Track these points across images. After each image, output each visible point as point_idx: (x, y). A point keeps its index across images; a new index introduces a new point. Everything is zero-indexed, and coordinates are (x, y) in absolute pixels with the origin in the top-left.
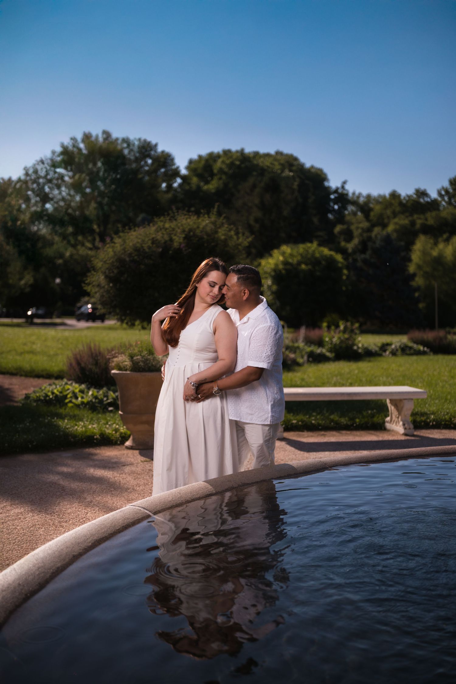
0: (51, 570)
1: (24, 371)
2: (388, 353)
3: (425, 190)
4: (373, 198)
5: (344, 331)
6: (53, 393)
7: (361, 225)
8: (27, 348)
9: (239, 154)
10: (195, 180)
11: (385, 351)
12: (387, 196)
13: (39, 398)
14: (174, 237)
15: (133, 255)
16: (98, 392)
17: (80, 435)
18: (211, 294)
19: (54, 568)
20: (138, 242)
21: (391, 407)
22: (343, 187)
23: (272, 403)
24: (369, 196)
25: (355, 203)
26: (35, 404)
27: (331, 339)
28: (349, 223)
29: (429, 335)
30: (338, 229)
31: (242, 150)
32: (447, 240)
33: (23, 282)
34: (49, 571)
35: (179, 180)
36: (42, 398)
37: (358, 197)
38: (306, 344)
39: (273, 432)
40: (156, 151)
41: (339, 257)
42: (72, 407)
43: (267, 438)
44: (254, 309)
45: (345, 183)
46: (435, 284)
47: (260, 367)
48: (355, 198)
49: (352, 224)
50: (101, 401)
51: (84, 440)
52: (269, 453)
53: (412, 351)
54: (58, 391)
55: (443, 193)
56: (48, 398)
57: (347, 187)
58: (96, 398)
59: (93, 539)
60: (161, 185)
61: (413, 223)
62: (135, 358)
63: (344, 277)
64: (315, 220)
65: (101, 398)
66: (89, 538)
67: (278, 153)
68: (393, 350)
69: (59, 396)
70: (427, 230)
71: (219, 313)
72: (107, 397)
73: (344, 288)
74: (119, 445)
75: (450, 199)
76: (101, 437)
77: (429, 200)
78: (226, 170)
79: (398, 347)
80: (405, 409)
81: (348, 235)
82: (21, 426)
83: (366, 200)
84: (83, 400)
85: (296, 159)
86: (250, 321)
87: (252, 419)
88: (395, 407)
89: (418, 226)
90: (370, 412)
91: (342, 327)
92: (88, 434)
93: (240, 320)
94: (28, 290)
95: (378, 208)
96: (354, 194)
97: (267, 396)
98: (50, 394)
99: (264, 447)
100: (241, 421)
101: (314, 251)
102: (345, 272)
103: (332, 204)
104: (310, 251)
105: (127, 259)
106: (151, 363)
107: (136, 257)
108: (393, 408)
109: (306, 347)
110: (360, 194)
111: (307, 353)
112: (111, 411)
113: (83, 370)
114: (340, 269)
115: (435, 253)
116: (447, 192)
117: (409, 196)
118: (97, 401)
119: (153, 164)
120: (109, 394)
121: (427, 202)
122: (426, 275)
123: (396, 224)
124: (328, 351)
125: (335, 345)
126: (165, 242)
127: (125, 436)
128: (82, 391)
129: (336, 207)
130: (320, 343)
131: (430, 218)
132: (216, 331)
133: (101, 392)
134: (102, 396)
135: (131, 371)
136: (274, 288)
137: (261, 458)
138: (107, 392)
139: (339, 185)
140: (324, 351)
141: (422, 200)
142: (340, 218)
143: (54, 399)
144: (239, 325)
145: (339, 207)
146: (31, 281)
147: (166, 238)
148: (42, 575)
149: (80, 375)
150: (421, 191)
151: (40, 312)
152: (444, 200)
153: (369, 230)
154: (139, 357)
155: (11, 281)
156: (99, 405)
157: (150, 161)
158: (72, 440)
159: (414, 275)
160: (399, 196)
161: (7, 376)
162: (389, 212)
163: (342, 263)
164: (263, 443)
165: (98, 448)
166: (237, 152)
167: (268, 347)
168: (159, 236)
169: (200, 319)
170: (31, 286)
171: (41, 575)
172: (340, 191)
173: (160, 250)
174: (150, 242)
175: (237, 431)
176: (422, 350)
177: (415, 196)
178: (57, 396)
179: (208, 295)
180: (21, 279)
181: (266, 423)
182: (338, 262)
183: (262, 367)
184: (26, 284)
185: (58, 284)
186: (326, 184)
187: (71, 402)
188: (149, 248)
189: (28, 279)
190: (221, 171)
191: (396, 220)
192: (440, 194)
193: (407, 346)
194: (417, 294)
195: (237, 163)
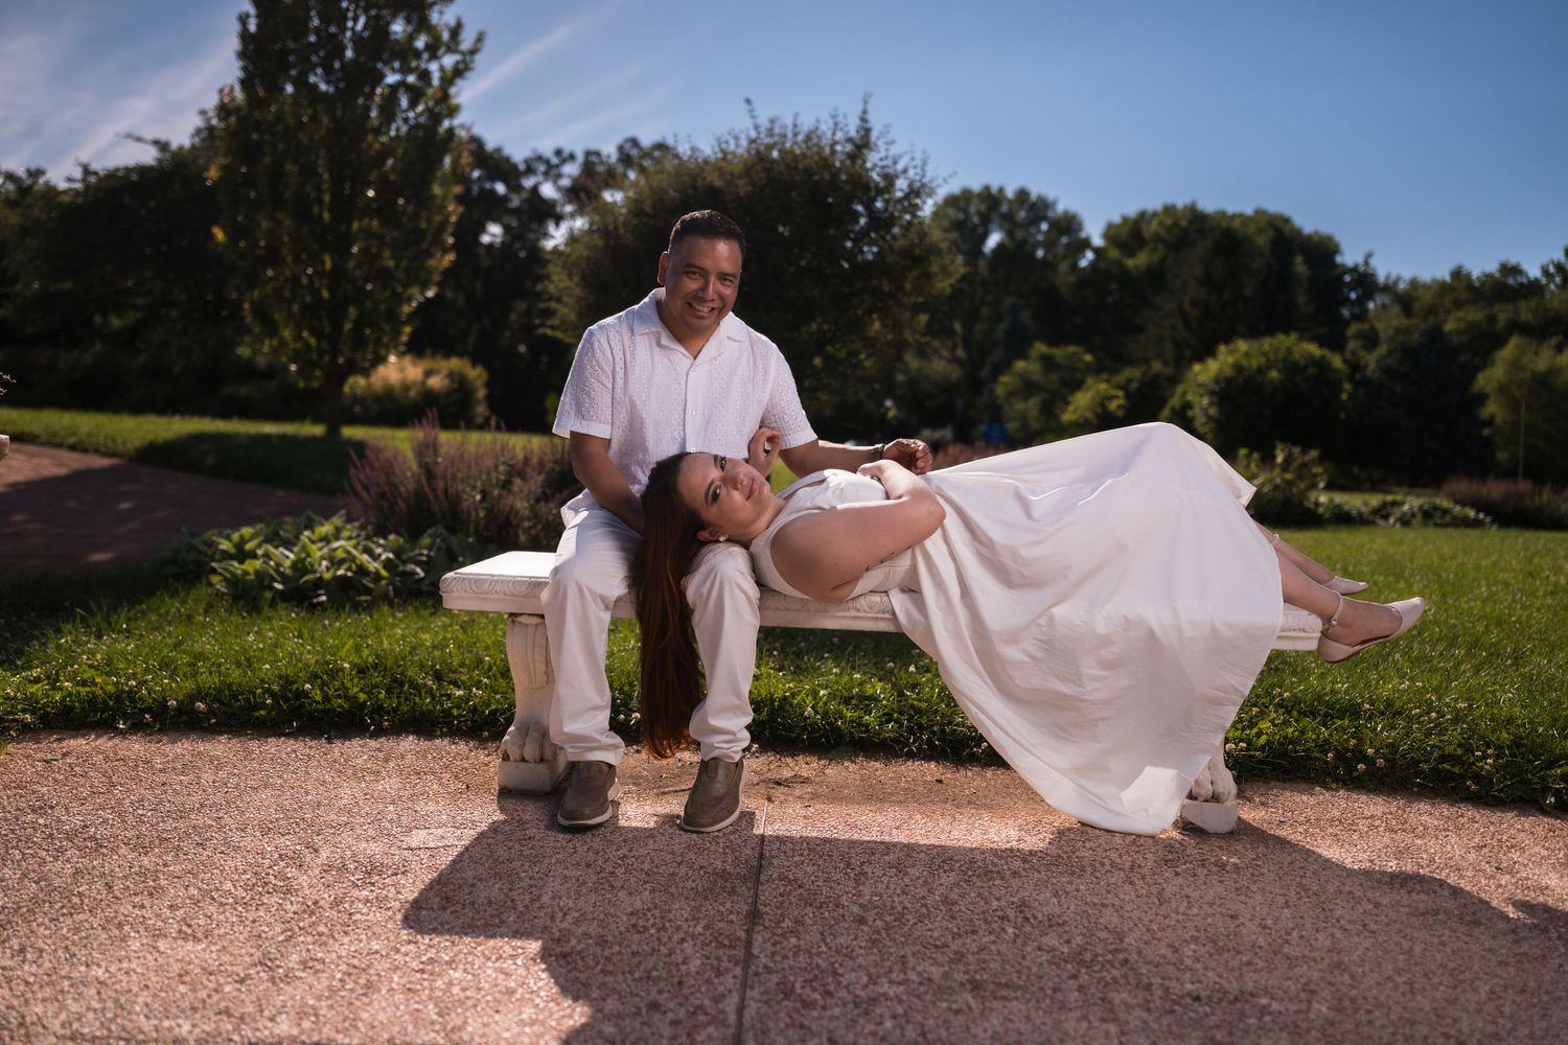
2: (1392, 520)
3: (1517, 265)
7: (1395, 324)
10: (1114, 253)
11: (1386, 517)
12: (1448, 278)
22: (1366, 263)
24: (1414, 283)
25: (1387, 289)
28: (1375, 322)
29: (1495, 489)
35: (1090, 255)
37: (1396, 282)
40: (1054, 212)
41: (1337, 361)
45: (1369, 256)
48: (1389, 283)
49: (1378, 322)
53: (1448, 518)
55: (1552, 269)
57: (1373, 262)
61: (1492, 319)
63: (1344, 396)
67: (1259, 213)
68: (1404, 514)
73: (1343, 416)
77: (1525, 281)
78: (1164, 235)
79: (1416, 509)
81: (1369, 341)
83: (1408, 286)
85: (1287, 221)
89: (1501, 323)
91: (1280, 458)
95: (1427, 297)
96: (1388, 277)
101: (1290, 349)
102: (1347, 386)
103: (1346, 290)
104: (1284, 349)
110: (1398, 279)
114: (1339, 382)
115: (1535, 367)
116: (1559, 268)
117: (1489, 276)
119: (1049, 230)
121: (1522, 284)
123: (1458, 320)
129: (1353, 296)
131: (1526, 311)
136: (1212, 411)
139: (1360, 259)
141: (1511, 281)
142: (1359, 313)
145: (1358, 297)
150: (1509, 267)
152: (1551, 281)
157: (1044, 226)
159: (1484, 397)
160: (1468, 276)
162: (1448, 301)
163: (1342, 373)
172: (1362, 269)
176: (1472, 518)
177: (1498, 275)
182: (1333, 369)
186: (1337, 259)
190: (1157, 237)
191: (1461, 314)
192: (1545, 272)
193: (1436, 508)
194: (1486, 432)
195: (1184, 223)
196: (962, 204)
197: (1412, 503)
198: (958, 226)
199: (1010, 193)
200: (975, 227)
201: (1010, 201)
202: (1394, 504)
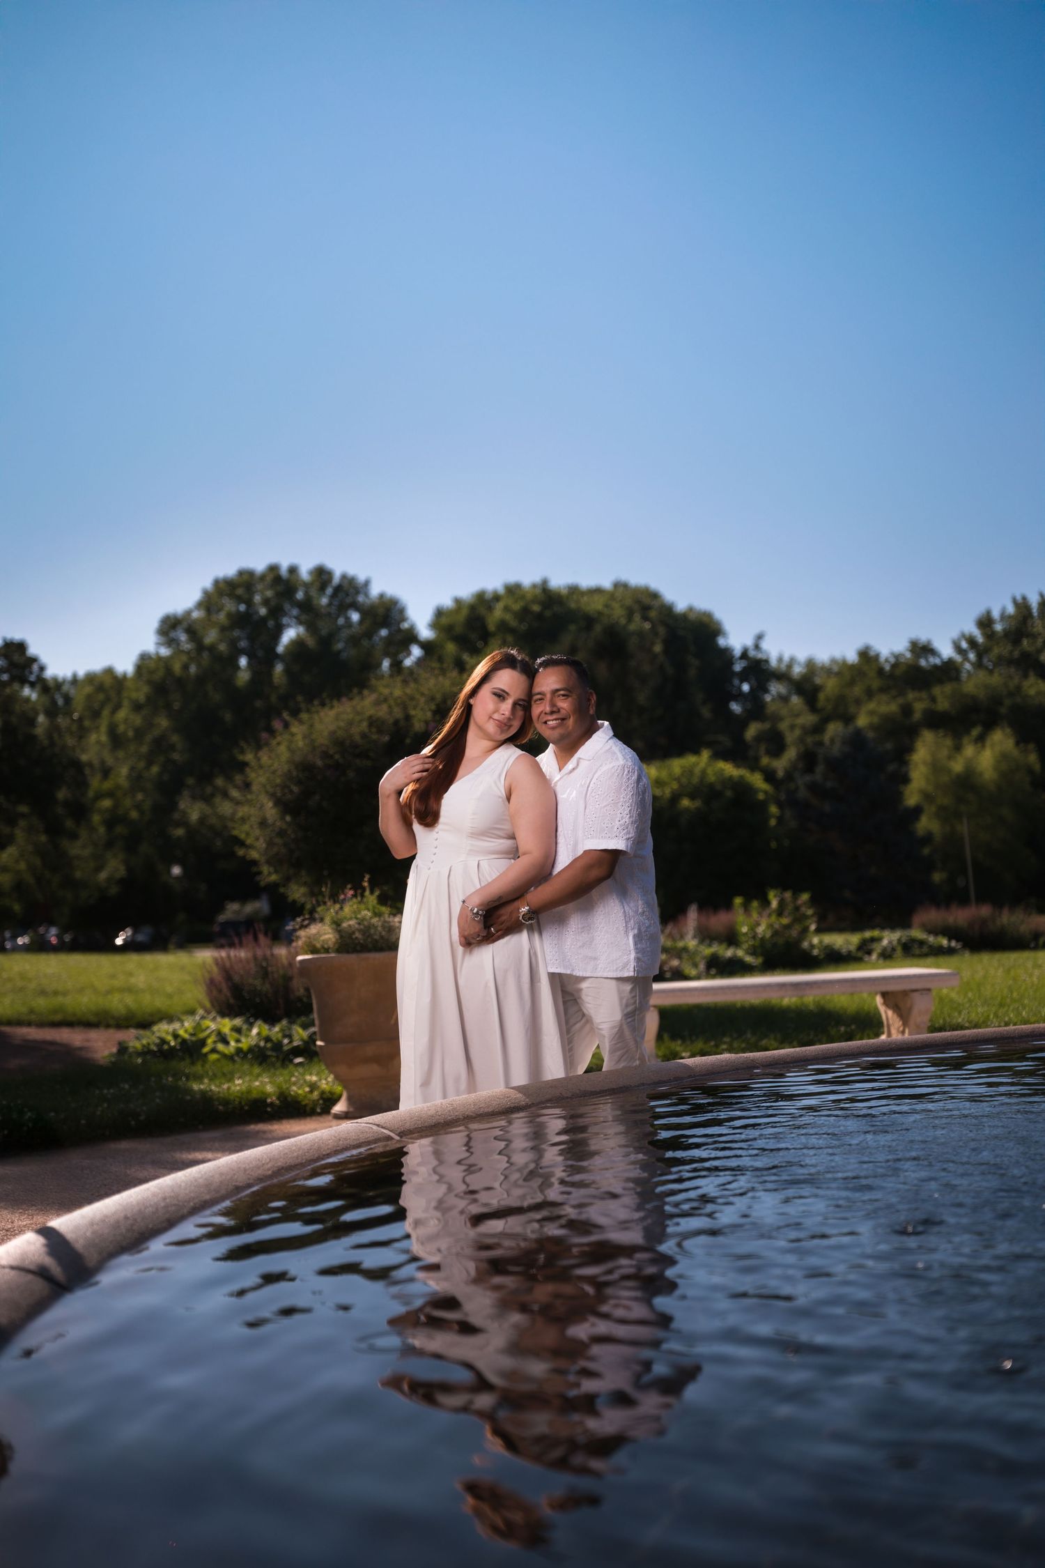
0: (192, 1204)
1: (113, 1018)
2: (874, 956)
3: (929, 642)
4: (820, 665)
5: (780, 913)
6: (176, 1036)
7: (800, 721)
8: (116, 983)
9: (538, 591)
10: (450, 648)
11: (869, 953)
12: (852, 659)
13: (148, 1048)
14: (412, 712)
15: (331, 752)
16: (270, 1029)
17: (238, 1100)
18: (496, 716)
19: (196, 1201)
20: (339, 728)
21: (886, 1013)
22: (757, 647)
23: (636, 931)
24: (810, 664)
25: (782, 676)
26: (140, 1060)
27: (753, 928)
28: (776, 718)
29: (960, 916)
30: (752, 731)
31: (545, 582)
32: (981, 739)
33: (103, 875)
34: (186, 1204)
35: (416, 652)
36: (155, 1049)
37: (790, 666)
38: (702, 941)
39: (639, 996)
40: (367, 595)
41: (757, 780)
42: (218, 1060)
43: (630, 1009)
44: (587, 740)
45: (760, 637)
46: (964, 828)
47: (610, 848)
48: (783, 667)
49: (781, 719)
50: (278, 1046)
51: (246, 1108)
52: (636, 1041)
53: (925, 949)
54: (186, 1031)
55: (965, 645)
56: (166, 1047)
57: (765, 645)
58: (268, 1039)
59: (276, 1165)
60: (380, 665)
61: (907, 710)
62: (345, 925)
63: (773, 822)
64: (706, 712)
65: (277, 1039)
66: (268, 1163)
67: (620, 586)
68: (885, 949)
69: (189, 1042)
70: (935, 721)
71: (517, 758)
72: (290, 1037)
73: (774, 845)
74: (320, 1114)
75: (980, 656)
76: (281, 1102)
77: (937, 661)
78: (513, 623)
79: (895, 943)
80: (915, 1011)
81: (775, 743)
82: (112, 1091)
83: (804, 671)
84: (240, 1045)
85: (655, 596)
86: (583, 764)
87: (596, 969)
88: (894, 1011)
89: (917, 716)
90: (843, 1029)
91: (774, 904)
92: (254, 1095)
93: (560, 771)
94: (114, 890)
95: (831, 686)
96: (780, 660)
97: (625, 916)
98: (169, 1038)
99: (625, 1027)
100: (574, 974)
101: (704, 772)
102: (774, 809)
103: (736, 682)
104: (697, 771)
105: (319, 763)
106: (378, 933)
107: (337, 757)
108: (890, 1013)
109: (702, 948)
110: (792, 661)
111: (704, 958)
112: (300, 1064)
113: (236, 989)
114: (763, 806)
115: (958, 766)
116: (972, 642)
117: (897, 657)
118: (269, 1045)
119: (361, 622)
120: (294, 1032)
121: (935, 666)
122: (945, 814)
123: (871, 713)
124: (748, 952)
125: (762, 939)
126: (396, 722)
127: (331, 1096)
128: (237, 1030)
129: (746, 687)
130: (731, 939)
131: (943, 698)
132: (511, 795)
133: (277, 1029)
134: (280, 1035)
135: (338, 951)
137: (619, 1053)
138: (290, 1029)
139: (749, 642)
140: (740, 953)
141: (923, 663)
142: (756, 709)
143: (178, 1047)
144: (558, 781)
145: (751, 689)
146: (122, 872)
147: (398, 713)
148: (173, 1208)
149: (232, 1001)
150: (921, 646)
151: (140, 938)
152: (966, 659)
153: (818, 729)
154: (352, 922)
155: (78, 874)
156: (274, 1054)
157: (355, 617)
158: (221, 1107)
159: (917, 811)
160: (877, 658)
161: (77, 1030)
162: (857, 690)
163: (766, 792)
164: (621, 1020)
165: (275, 1122)
166: (534, 586)
167: (623, 808)
168: (382, 711)
169: (476, 772)
170: (121, 881)
171: (170, 1209)
172: (753, 654)
173: (386, 738)
174: (365, 724)
175: (565, 1003)
176: (946, 946)
177: (908, 655)
178: (184, 1041)
179: (490, 717)
180: (99, 869)
181: (626, 974)
182: (756, 791)
183: (615, 848)
184: (109, 879)
185: (177, 878)
186: (722, 642)
187: (214, 1051)
188: (364, 736)
189: (114, 868)
190: (503, 626)
191: (872, 706)
192: (958, 648)
193: (913, 940)
194: (926, 851)
195: (536, 608)
196: (240, 591)
197: (889, 938)
198: (242, 621)
199: (305, 573)
200: (264, 620)
201: (307, 586)
202: (873, 940)
